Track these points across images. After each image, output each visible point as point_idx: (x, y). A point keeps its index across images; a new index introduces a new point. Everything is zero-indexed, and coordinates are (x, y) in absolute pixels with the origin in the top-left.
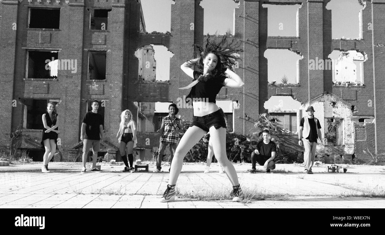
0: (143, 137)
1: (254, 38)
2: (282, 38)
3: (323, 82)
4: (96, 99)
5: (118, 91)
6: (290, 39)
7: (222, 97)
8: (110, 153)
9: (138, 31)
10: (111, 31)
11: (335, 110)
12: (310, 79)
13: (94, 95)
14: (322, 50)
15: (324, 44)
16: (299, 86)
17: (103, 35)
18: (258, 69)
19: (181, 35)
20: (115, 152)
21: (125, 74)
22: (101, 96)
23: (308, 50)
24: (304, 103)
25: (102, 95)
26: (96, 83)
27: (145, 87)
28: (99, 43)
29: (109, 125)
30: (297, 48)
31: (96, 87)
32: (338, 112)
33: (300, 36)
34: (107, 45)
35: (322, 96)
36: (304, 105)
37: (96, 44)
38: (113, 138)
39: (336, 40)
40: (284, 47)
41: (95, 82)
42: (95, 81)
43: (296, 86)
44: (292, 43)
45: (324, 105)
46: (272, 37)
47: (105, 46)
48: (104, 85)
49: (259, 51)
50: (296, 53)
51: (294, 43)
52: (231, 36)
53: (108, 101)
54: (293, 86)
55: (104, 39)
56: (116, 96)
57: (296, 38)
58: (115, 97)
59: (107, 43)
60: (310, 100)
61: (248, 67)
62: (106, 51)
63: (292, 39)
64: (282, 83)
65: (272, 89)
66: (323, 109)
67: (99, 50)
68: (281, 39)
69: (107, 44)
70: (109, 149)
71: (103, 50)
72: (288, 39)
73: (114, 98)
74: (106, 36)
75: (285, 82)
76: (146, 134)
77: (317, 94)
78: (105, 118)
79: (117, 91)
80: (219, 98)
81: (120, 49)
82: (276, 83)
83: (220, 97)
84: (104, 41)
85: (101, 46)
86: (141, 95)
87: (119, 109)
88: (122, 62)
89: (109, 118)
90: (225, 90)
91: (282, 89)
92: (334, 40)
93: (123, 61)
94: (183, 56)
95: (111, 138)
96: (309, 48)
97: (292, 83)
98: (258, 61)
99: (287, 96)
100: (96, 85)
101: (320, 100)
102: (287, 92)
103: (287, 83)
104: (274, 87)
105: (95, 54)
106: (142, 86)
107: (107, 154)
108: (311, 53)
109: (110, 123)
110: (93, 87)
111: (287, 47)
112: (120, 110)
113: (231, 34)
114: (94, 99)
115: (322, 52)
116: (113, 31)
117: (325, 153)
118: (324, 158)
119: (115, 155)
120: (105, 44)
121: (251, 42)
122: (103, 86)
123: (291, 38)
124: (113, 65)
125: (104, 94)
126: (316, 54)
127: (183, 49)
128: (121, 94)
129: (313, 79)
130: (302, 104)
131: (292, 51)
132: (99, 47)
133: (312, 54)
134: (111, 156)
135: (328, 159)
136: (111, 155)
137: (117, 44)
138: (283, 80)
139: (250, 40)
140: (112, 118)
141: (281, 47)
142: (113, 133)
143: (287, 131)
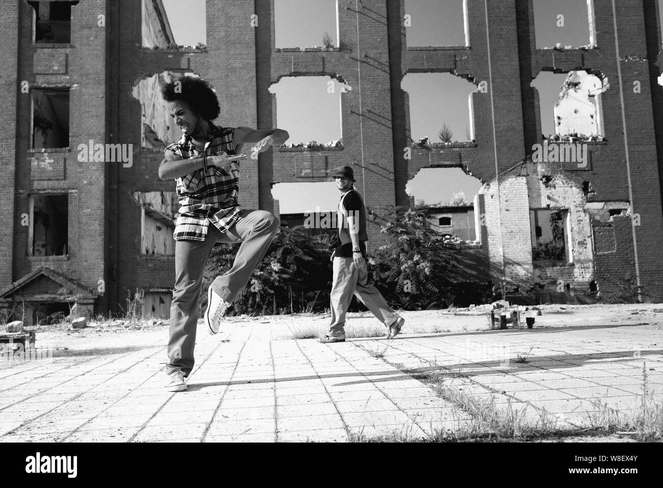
0: (155, 265)
1: (378, 51)
2: (437, 50)
3: (523, 137)
4: (49, 189)
5: (97, 170)
6: (452, 52)
7: (318, 175)
8: (80, 304)
9: (137, 45)
10: (77, 45)
11: (550, 191)
12: (496, 132)
13: (45, 180)
14: (518, 71)
15: (520, 60)
16: (475, 145)
17: (61, 54)
18: (389, 115)
19: (228, 50)
20: (91, 301)
21: (111, 135)
22: (58, 182)
23: (488, 73)
24: (487, 180)
25: (62, 180)
26: (48, 156)
27: (155, 160)
28: (53, 70)
29: (79, 243)
30: (468, 69)
31: (49, 163)
32: (556, 197)
33: (470, 44)
34: (70, 76)
35: (523, 164)
36: (488, 185)
37: (47, 74)
38: (87, 271)
39: (544, 50)
40: (440, 67)
41: (46, 154)
42: (45, 152)
43: (469, 147)
44: (456, 61)
45: (528, 183)
46: (416, 48)
47: (68, 77)
48: (65, 160)
49: (391, 79)
50: (465, 79)
51: (461, 60)
52: (331, 49)
53: (76, 193)
54: (462, 146)
55: (64, 63)
56: (93, 182)
57: (464, 49)
58: (90, 184)
59: (71, 70)
60: (498, 174)
61: (370, 111)
62: (69, 88)
63: (456, 52)
64: (442, 142)
65: (420, 154)
66: (527, 191)
67: (53, 86)
68: (434, 52)
69: (70, 73)
70: (78, 296)
71: (62, 85)
72: (449, 52)
73: (89, 187)
74: (67, 55)
75: (447, 139)
76: (160, 260)
77: (513, 161)
78: (70, 229)
79: (94, 170)
80: (313, 177)
81: (99, 83)
82: (428, 141)
83: (315, 175)
84: (64, 67)
85: (59, 77)
86: (147, 177)
87: (99, 207)
88: (102, 110)
89: (79, 228)
90: (324, 160)
91: (442, 154)
92: (540, 50)
93: (106, 108)
94: (234, 94)
95: (82, 270)
96: (491, 67)
97: (461, 141)
98: (388, 98)
99: (453, 168)
100: (50, 159)
101: (520, 174)
102: (452, 159)
103: (450, 141)
104: (424, 150)
105: (53, 96)
106: (151, 158)
107: (75, 305)
108: (495, 78)
109: (80, 240)
110: (43, 164)
111: (447, 67)
112: (102, 210)
113: (332, 44)
114: (45, 190)
115: (517, 75)
116: (81, 45)
117: (535, 282)
118: (533, 291)
119: (91, 307)
120: (66, 73)
121: (374, 59)
122: (63, 162)
123: (454, 49)
124: (83, 116)
125: (65, 178)
126: (507, 79)
127: (233, 79)
128: (103, 177)
129: (502, 131)
130: (483, 182)
131: (458, 76)
132: (53, 79)
133: (499, 80)
134: (84, 311)
135: (542, 294)
136: (84, 307)
137: (91, 72)
138: (443, 136)
139: (371, 55)
140: (85, 228)
141: (434, 67)
142: (86, 261)
143: (456, 240)
